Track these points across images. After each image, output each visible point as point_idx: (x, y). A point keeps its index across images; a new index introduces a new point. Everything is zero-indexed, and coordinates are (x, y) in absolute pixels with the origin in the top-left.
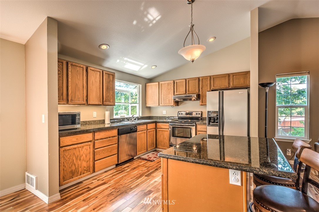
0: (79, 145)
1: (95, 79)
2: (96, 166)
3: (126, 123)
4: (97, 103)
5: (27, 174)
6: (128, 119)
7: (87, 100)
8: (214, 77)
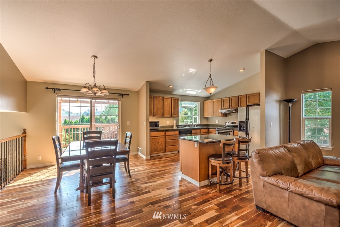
0: (158, 137)
1: (167, 103)
2: (166, 149)
3: (187, 128)
4: (168, 116)
5: (138, 148)
6: (189, 126)
7: (163, 115)
8: (249, 95)
